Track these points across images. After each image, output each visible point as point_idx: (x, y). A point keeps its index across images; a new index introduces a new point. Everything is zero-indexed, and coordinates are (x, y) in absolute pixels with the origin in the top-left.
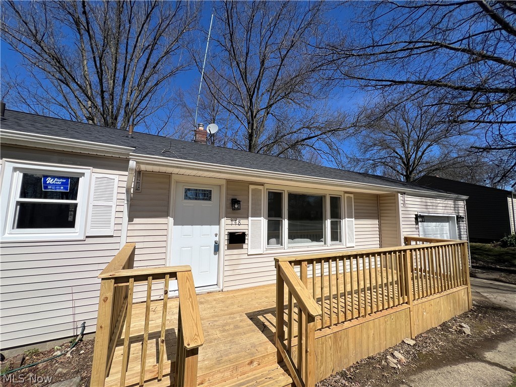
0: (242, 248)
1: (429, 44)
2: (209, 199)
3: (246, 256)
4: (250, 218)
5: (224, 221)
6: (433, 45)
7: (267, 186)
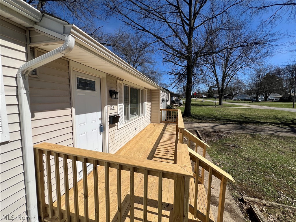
0: (115, 126)
1: (162, 18)
2: (94, 89)
3: (117, 131)
4: (119, 105)
5: (107, 108)
6: (164, 19)
7: (124, 82)
